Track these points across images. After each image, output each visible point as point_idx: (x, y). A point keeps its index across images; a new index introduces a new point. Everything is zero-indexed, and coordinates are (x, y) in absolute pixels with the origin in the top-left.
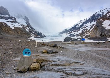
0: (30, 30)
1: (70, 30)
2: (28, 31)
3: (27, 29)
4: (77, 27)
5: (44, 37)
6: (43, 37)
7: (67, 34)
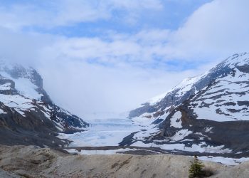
0: (51, 113)
1: (158, 104)
2: (48, 116)
3: (45, 111)
4: (178, 98)
5: (84, 127)
6: (80, 127)
7: (150, 117)
